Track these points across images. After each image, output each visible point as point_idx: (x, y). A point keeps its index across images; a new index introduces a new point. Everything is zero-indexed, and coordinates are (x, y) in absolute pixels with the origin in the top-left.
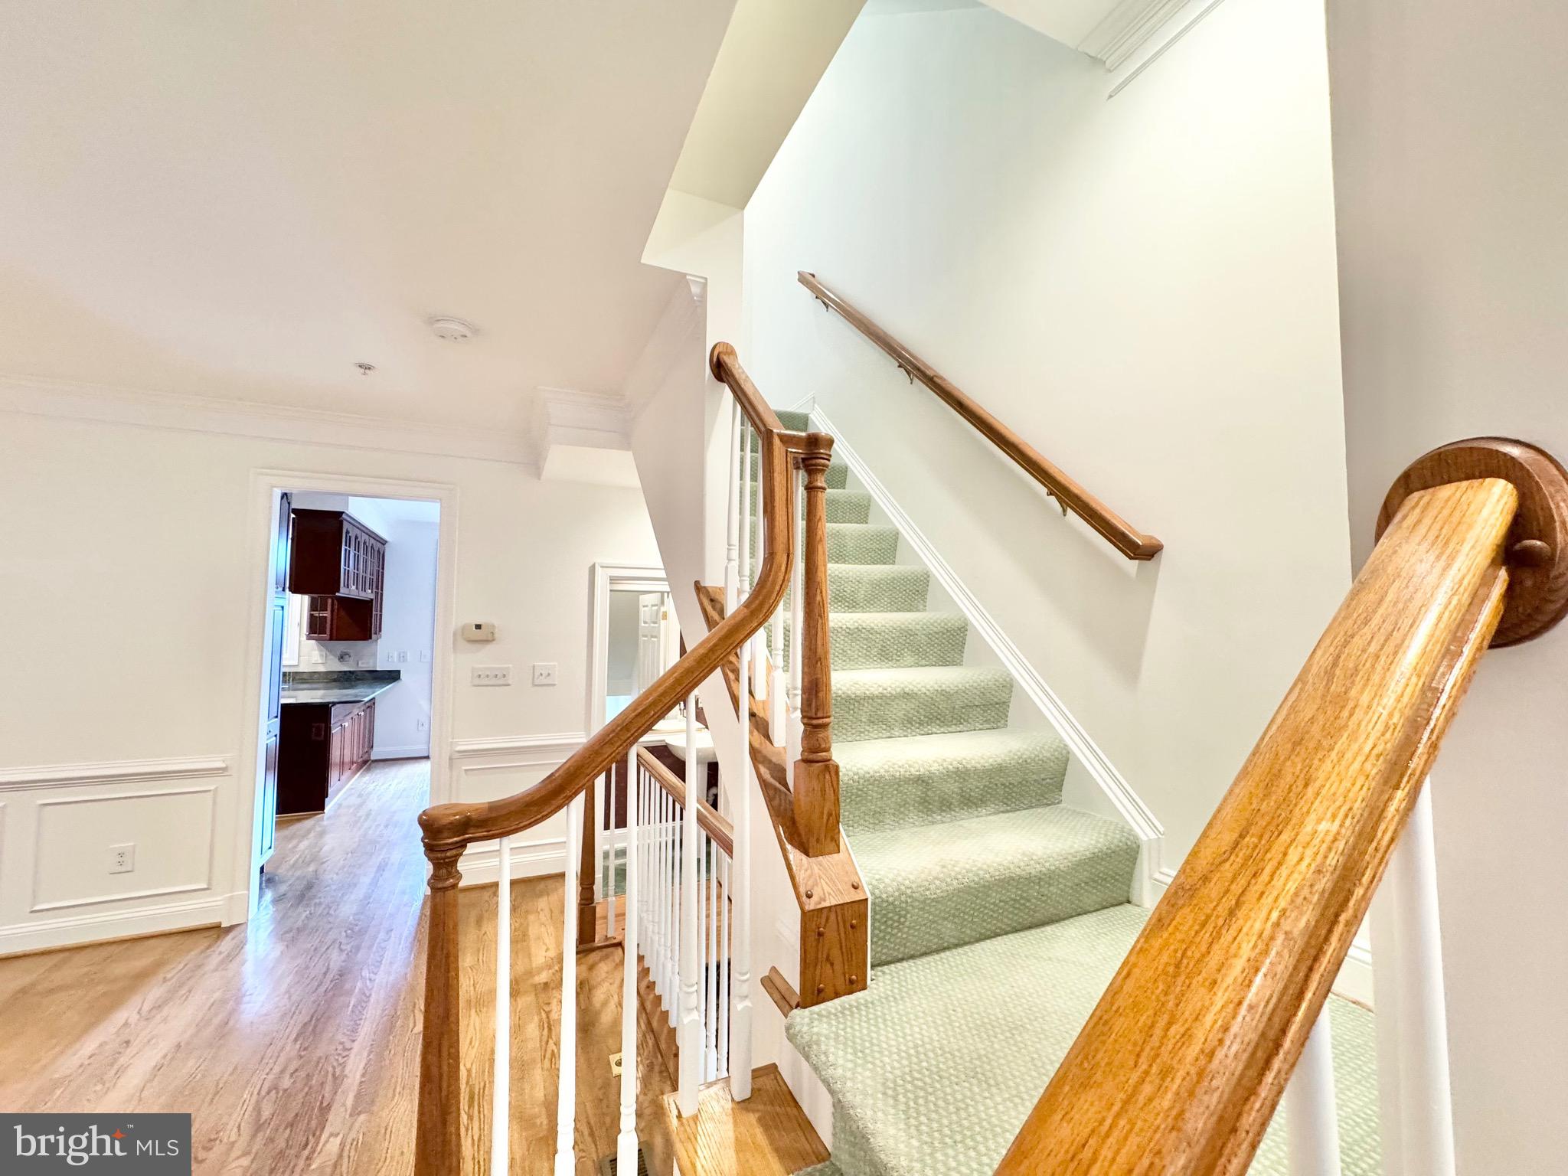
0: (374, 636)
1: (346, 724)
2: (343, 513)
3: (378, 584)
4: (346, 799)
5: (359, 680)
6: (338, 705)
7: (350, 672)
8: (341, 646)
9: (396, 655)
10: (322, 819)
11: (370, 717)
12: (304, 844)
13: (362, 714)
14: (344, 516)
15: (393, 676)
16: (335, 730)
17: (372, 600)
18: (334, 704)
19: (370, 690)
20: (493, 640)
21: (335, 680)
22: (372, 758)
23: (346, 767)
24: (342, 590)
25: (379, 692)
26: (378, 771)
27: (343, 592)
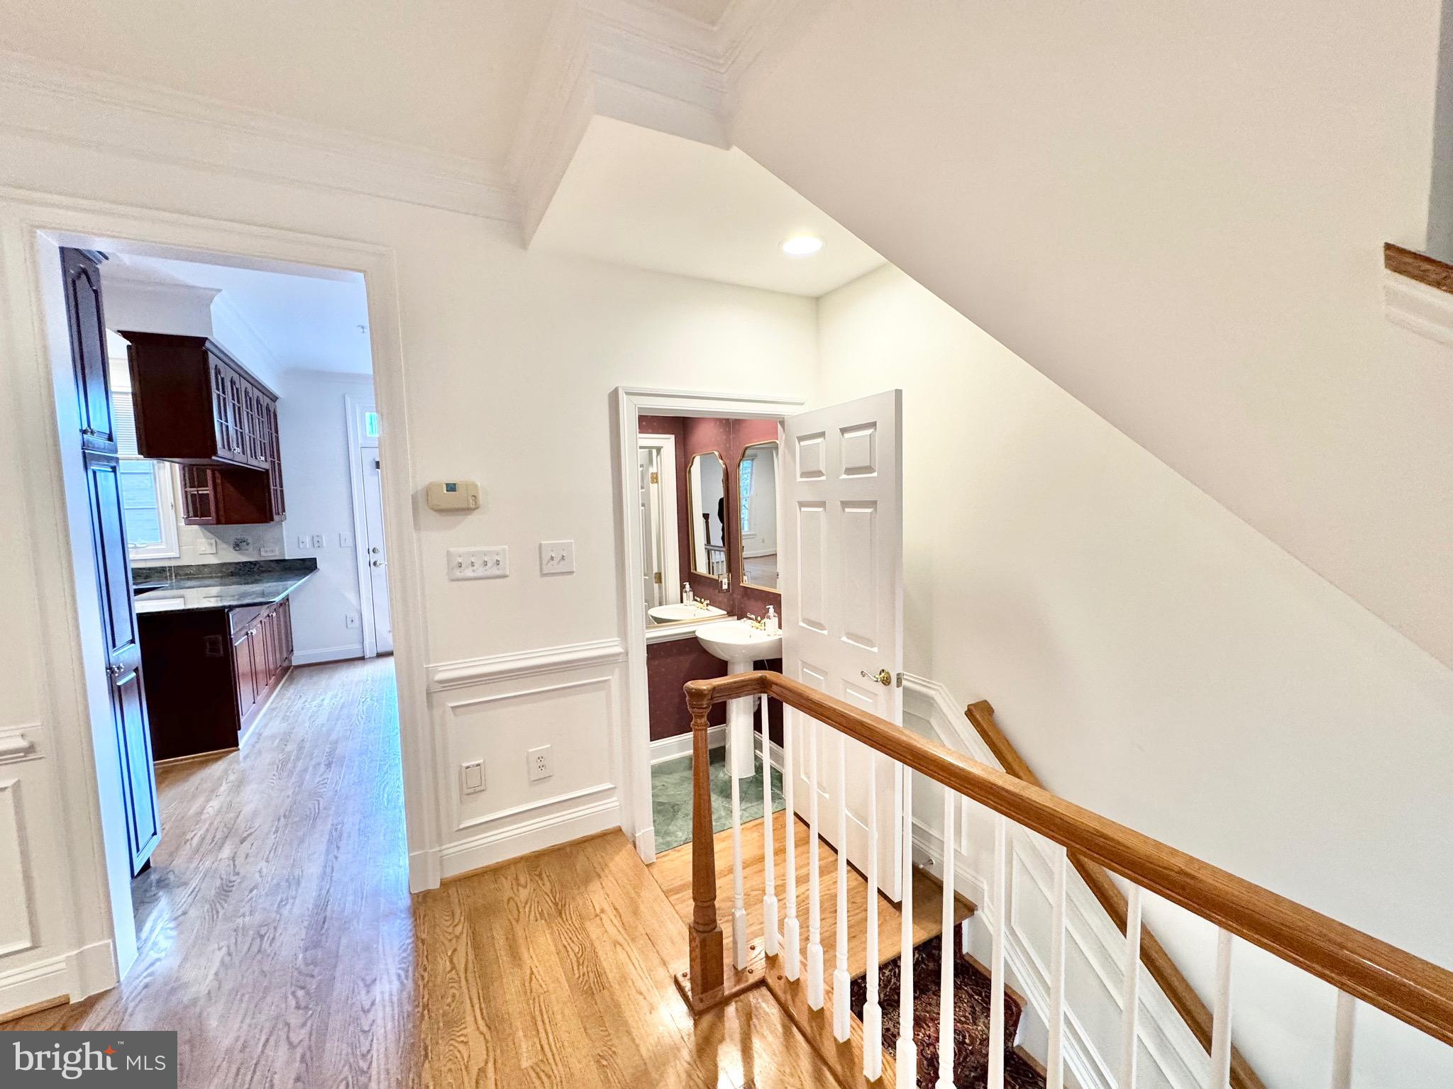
0: (276, 517)
1: (254, 632)
2: (205, 339)
3: (273, 450)
4: (266, 726)
5: (263, 572)
6: (237, 609)
7: (250, 562)
8: (236, 531)
9: (308, 540)
10: (238, 762)
11: (285, 616)
12: (214, 805)
13: (274, 614)
14: (207, 344)
15: (306, 566)
16: (239, 642)
17: (267, 471)
18: (231, 608)
19: (279, 585)
20: (477, 508)
21: (232, 574)
22: (294, 664)
23: (262, 681)
24: (220, 452)
25: (292, 586)
26: (303, 681)
27: (222, 454)
